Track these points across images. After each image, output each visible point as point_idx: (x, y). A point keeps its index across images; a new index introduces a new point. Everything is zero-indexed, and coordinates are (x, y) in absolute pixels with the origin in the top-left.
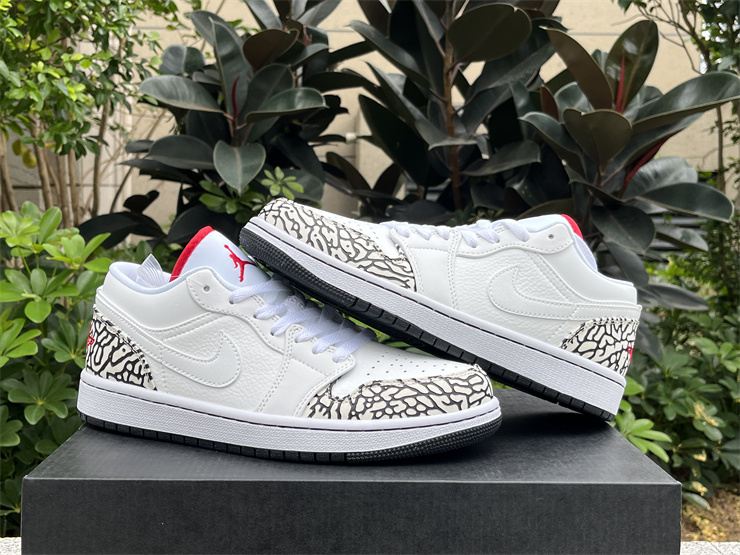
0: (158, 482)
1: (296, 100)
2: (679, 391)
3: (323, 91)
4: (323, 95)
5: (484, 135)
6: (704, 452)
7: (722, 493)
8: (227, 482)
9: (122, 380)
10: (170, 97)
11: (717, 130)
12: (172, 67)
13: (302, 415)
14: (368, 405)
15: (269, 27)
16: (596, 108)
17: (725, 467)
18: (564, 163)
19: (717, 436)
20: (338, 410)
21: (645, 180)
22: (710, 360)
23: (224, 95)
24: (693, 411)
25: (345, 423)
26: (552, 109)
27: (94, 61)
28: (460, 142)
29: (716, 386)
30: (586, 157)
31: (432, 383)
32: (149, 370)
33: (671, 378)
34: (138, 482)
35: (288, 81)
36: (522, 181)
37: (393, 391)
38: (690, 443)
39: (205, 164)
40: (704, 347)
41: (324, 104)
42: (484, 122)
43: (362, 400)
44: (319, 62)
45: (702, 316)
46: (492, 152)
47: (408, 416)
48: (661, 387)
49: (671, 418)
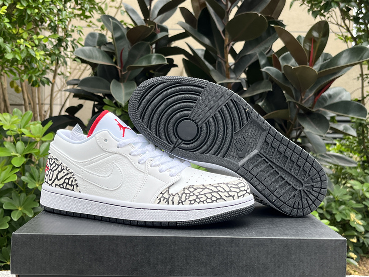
0: (81, 235)
1: (152, 60)
2: (343, 207)
3: (166, 56)
4: (166, 58)
5: (244, 78)
6: (355, 237)
7: (364, 259)
8: (116, 236)
9: (63, 187)
10: (89, 58)
11: (360, 78)
12: (90, 43)
13: (154, 203)
14: (187, 197)
15: (139, 25)
16: (299, 65)
17: (365, 246)
18: (284, 92)
19: (362, 229)
20: (172, 200)
21: (325, 99)
22: (358, 192)
23: (116, 57)
24: (349, 216)
25: (176, 206)
26: (278, 66)
27: (50, 39)
28: (233, 81)
29: (361, 204)
30: (295, 89)
31: (219, 186)
32: (76, 182)
33: (338, 201)
34: (71, 235)
35: (148, 51)
36: (263, 101)
37: (200, 190)
38: (348, 233)
39: (106, 91)
40: (355, 185)
41: (166, 62)
42: (245, 72)
43: (184, 195)
44: (163, 42)
45: (353, 170)
46: (248, 87)
47: (208, 202)
48: (333, 204)
49: (338, 220)
